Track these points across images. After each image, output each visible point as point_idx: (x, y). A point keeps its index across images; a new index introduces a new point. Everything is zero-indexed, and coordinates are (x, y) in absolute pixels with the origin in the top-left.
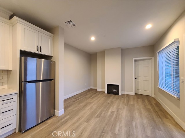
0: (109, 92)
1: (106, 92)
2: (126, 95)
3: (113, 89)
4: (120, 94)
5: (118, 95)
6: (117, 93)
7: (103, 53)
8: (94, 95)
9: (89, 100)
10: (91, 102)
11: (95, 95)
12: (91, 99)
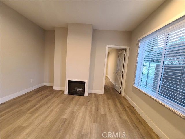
0: (71, 91)
1: (66, 92)
2: (93, 96)
3: (76, 88)
4: (86, 94)
5: (84, 96)
6: (83, 93)
7: (65, 30)
8: (43, 102)
9: (20, 122)
10: (24, 125)
11: (46, 99)
12: (31, 113)
